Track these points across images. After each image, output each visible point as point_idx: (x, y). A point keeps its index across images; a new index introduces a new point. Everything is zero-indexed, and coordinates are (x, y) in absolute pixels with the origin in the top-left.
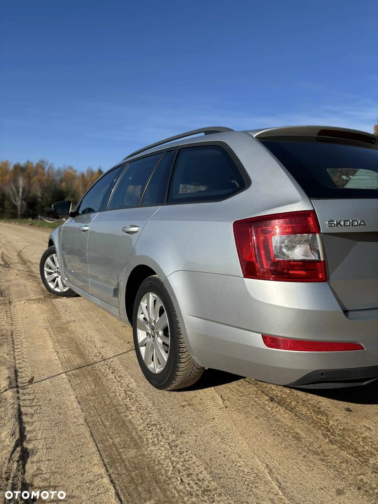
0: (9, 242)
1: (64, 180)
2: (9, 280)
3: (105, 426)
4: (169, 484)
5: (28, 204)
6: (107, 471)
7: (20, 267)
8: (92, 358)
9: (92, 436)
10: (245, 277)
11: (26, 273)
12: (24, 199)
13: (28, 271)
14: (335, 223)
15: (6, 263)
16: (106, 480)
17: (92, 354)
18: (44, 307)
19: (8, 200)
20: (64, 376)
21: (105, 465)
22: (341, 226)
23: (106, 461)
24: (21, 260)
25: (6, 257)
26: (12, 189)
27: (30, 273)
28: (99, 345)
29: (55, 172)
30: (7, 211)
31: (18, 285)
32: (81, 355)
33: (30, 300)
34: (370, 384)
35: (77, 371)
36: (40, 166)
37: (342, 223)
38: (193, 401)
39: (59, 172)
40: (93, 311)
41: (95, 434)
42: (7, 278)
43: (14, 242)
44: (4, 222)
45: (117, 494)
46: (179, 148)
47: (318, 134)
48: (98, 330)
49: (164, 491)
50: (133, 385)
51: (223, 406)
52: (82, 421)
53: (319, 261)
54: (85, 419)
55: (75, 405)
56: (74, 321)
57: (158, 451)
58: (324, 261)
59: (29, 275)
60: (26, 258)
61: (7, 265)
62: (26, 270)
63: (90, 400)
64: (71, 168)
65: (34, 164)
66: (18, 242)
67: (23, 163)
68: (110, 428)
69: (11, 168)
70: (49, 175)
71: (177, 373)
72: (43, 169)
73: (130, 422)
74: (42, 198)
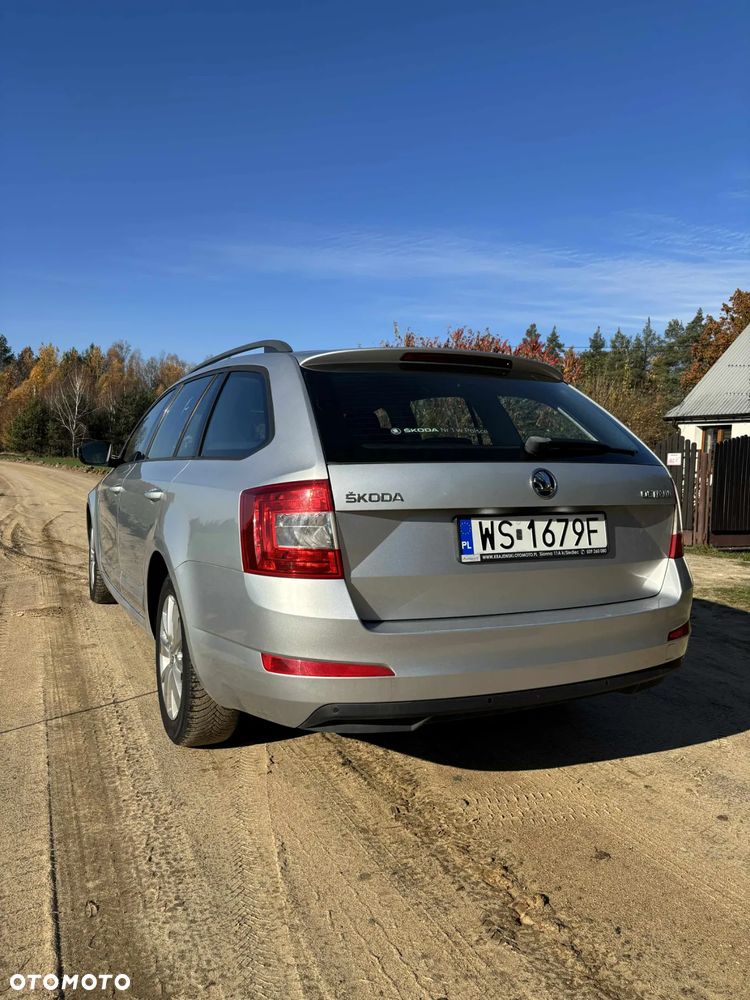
0: (36, 505)
1: (161, 382)
2: (10, 576)
3: (74, 794)
4: (130, 864)
5: (90, 428)
6: (52, 846)
7: (39, 552)
8: (97, 701)
9: (50, 806)
10: (245, 571)
11: (45, 563)
12: (82, 420)
13: (49, 560)
14: (356, 497)
15: (16, 545)
16: (45, 857)
17: (100, 694)
18: (54, 623)
19: (55, 421)
20: (42, 727)
21: (52, 841)
22: (365, 501)
23: (56, 836)
24: (46, 539)
25: (20, 534)
26: (60, 399)
27: (52, 564)
28: (118, 681)
29: (143, 365)
30: (51, 442)
31: (22, 585)
32: (83, 695)
33: (35, 610)
34: (424, 725)
35: (65, 720)
36: (116, 354)
37: (367, 498)
38: (225, 764)
39: (151, 366)
40: (132, 630)
41: (55, 803)
42: (9, 571)
43: (47, 504)
44: (41, 465)
45: (53, 874)
46: (230, 370)
47: (402, 359)
48: (126, 661)
49: (119, 871)
50: (145, 740)
51: (266, 769)
52: (43, 787)
53: (333, 550)
54: (49, 785)
55: (43, 766)
56: (94, 645)
57: (135, 826)
58: (339, 551)
59: (49, 567)
60: (55, 535)
61: (16, 549)
62: (46, 557)
63: (68, 760)
64: (174, 358)
65: (104, 351)
66: (52, 504)
67: (82, 350)
68: (80, 797)
69: (60, 359)
70: (131, 371)
71: (192, 714)
72: (122, 360)
73: (115, 790)
74: (118, 418)
